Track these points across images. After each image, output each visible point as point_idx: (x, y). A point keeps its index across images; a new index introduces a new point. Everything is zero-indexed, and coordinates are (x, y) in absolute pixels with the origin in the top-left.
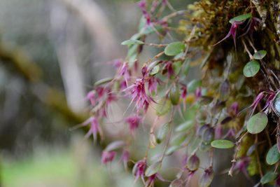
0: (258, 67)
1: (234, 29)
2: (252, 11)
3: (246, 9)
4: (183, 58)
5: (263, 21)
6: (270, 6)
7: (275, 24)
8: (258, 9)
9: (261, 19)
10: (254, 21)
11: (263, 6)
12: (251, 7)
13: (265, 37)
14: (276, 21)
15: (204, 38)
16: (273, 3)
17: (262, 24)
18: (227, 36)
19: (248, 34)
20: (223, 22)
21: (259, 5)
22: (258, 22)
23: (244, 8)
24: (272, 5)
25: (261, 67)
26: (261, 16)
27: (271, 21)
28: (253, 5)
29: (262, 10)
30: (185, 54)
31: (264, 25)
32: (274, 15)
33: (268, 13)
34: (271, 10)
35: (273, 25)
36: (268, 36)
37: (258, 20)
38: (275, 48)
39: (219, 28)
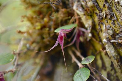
0: (88, 73)
1: (61, 38)
2: (77, 22)
3: (71, 20)
4: (14, 70)
5: (89, 31)
6: (95, 15)
7: (101, 34)
8: (83, 19)
9: (87, 29)
10: (79, 31)
11: (88, 15)
12: (77, 17)
13: (92, 48)
14: (101, 31)
15: (33, 50)
16: (97, 12)
17: (88, 33)
18: (56, 45)
19: (74, 45)
20: (49, 34)
21: (84, 15)
22: (84, 32)
23: (69, 19)
24: (96, 14)
25: (91, 73)
26: (86, 26)
27: (96, 31)
28: (78, 15)
29: (87, 20)
30: (14, 67)
31: (90, 35)
32: (99, 25)
33: (94, 23)
34: (96, 19)
35: (98, 35)
36: (94, 47)
37: (83, 30)
38: (102, 59)
39: (45, 40)
